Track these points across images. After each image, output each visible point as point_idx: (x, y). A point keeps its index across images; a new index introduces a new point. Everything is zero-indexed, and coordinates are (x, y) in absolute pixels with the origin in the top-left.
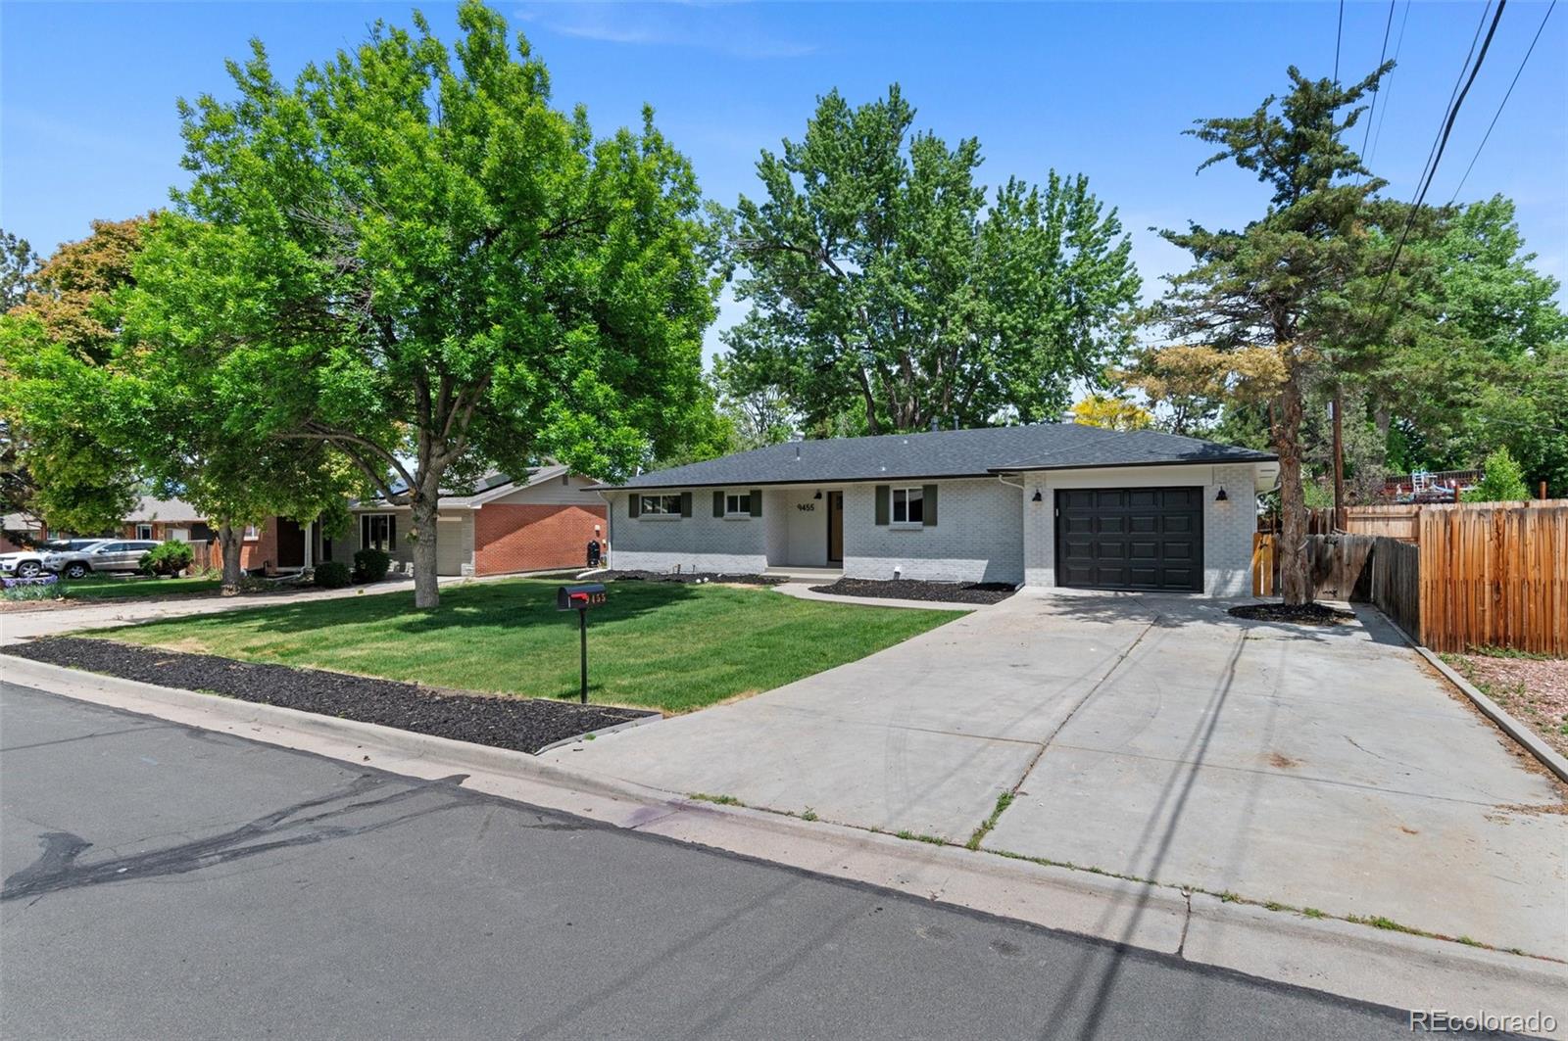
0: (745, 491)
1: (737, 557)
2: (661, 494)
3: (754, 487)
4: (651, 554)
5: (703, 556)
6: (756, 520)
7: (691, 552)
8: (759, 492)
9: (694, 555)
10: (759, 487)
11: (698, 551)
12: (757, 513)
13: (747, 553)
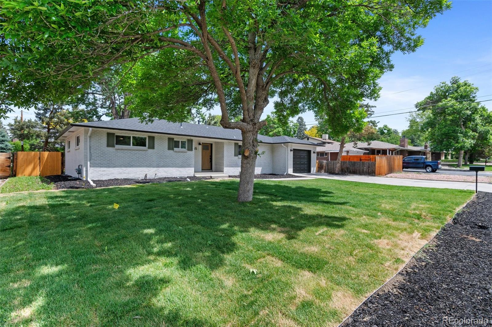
0: (185, 139)
1: (180, 169)
2: (131, 135)
3: (189, 138)
4: (124, 169)
5: (161, 169)
6: (189, 152)
7: (154, 167)
8: (192, 141)
9: (155, 169)
10: (192, 138)
11: (158, 166)
12: (190, 149)
13: (185, 167)
